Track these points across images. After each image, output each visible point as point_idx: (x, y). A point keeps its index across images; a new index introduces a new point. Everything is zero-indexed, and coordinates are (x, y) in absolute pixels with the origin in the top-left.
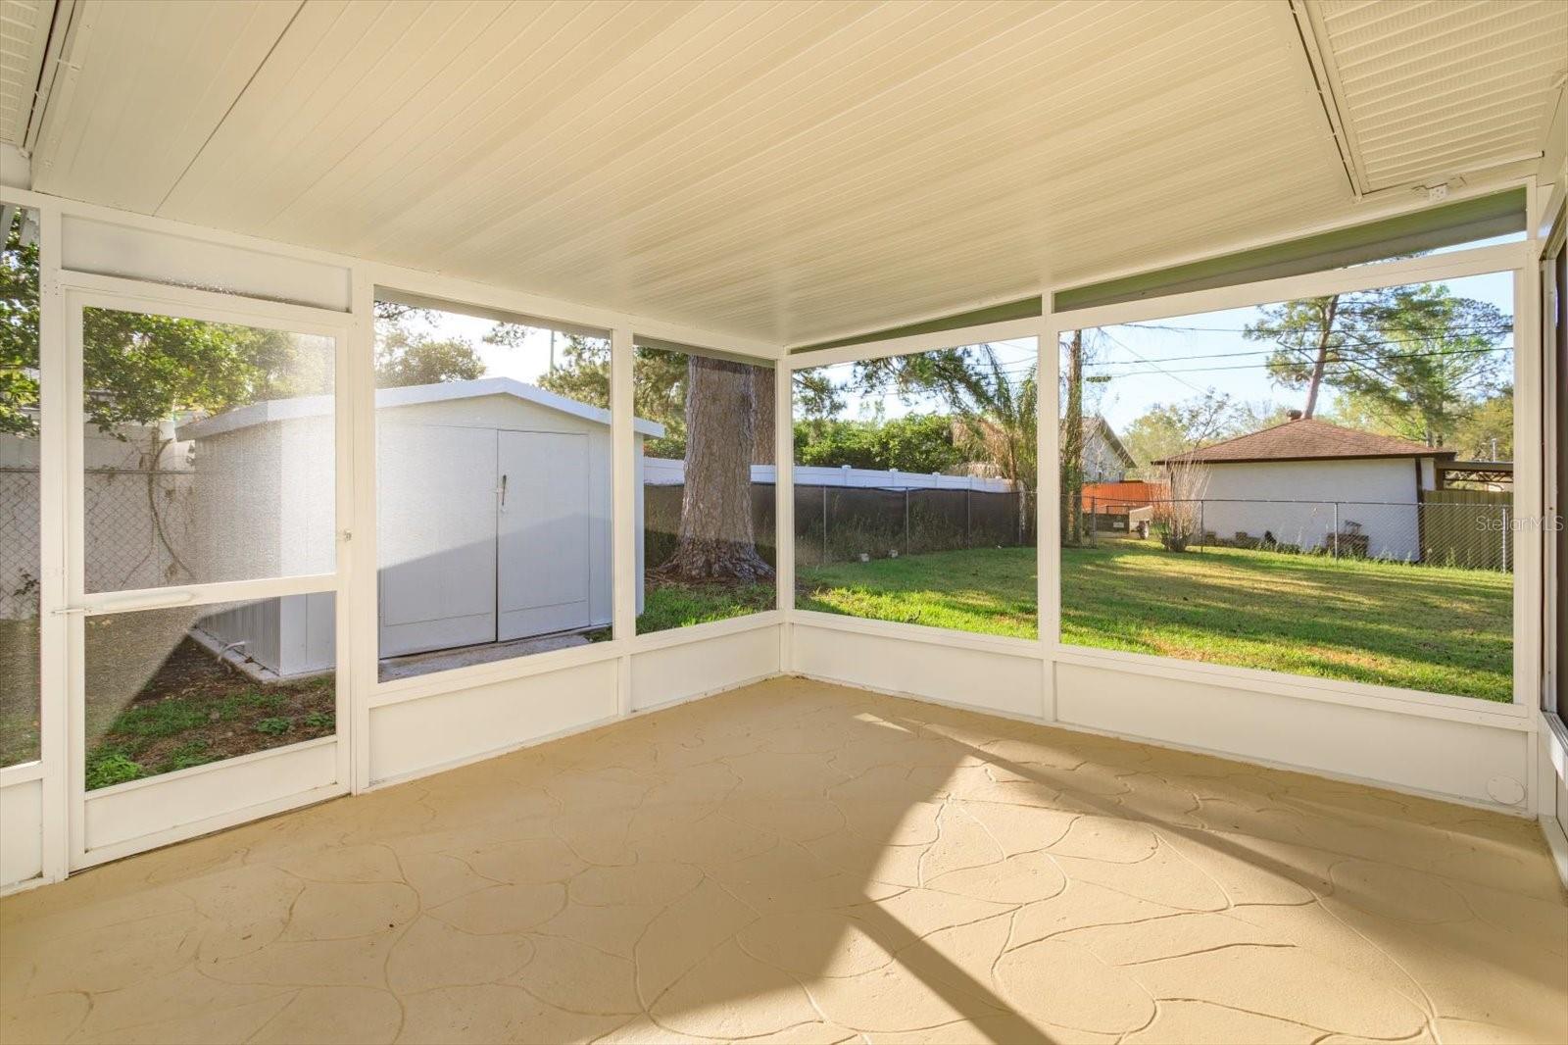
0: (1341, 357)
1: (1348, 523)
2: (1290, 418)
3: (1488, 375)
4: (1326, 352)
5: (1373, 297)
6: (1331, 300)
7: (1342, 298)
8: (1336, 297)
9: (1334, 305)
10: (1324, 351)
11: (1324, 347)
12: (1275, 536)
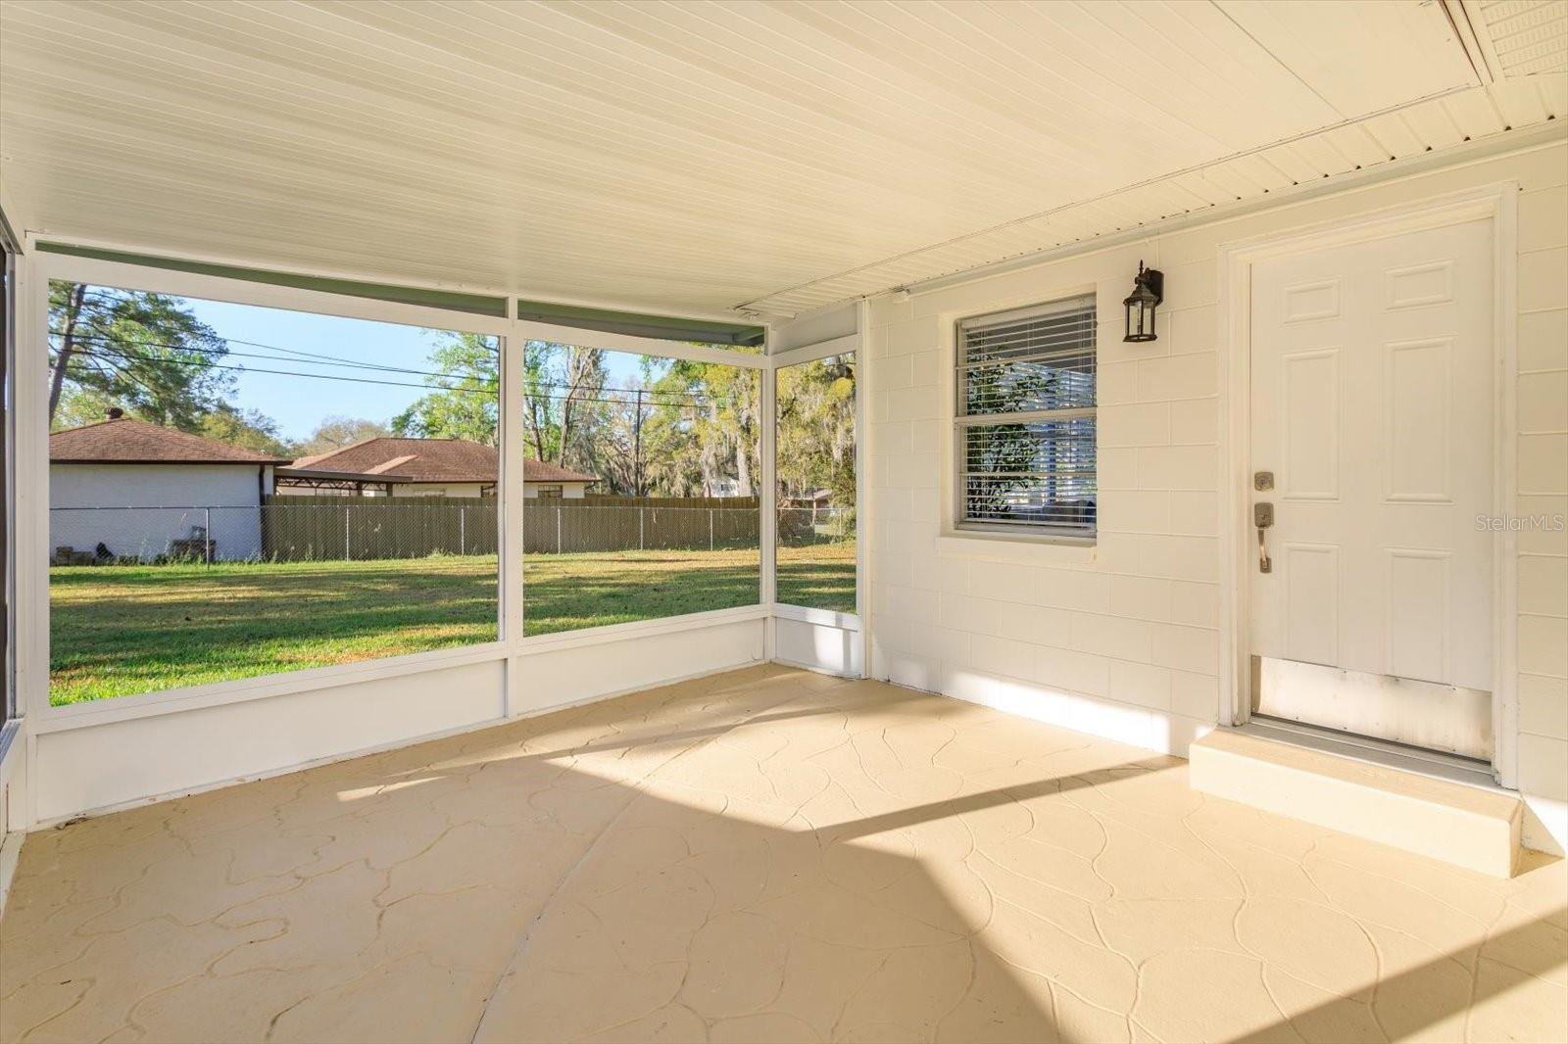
0: (88, 351)
1: (195, 529)
2: (108, 416)
3: (204, 390)
4: (73, 343)
5: (125, 296)
6: (77, 287)
7: (89, 289)
8: (83, 287)
9: (81, 292)
10: (69, 341)
11: (68, 336)
12: (110, 548)
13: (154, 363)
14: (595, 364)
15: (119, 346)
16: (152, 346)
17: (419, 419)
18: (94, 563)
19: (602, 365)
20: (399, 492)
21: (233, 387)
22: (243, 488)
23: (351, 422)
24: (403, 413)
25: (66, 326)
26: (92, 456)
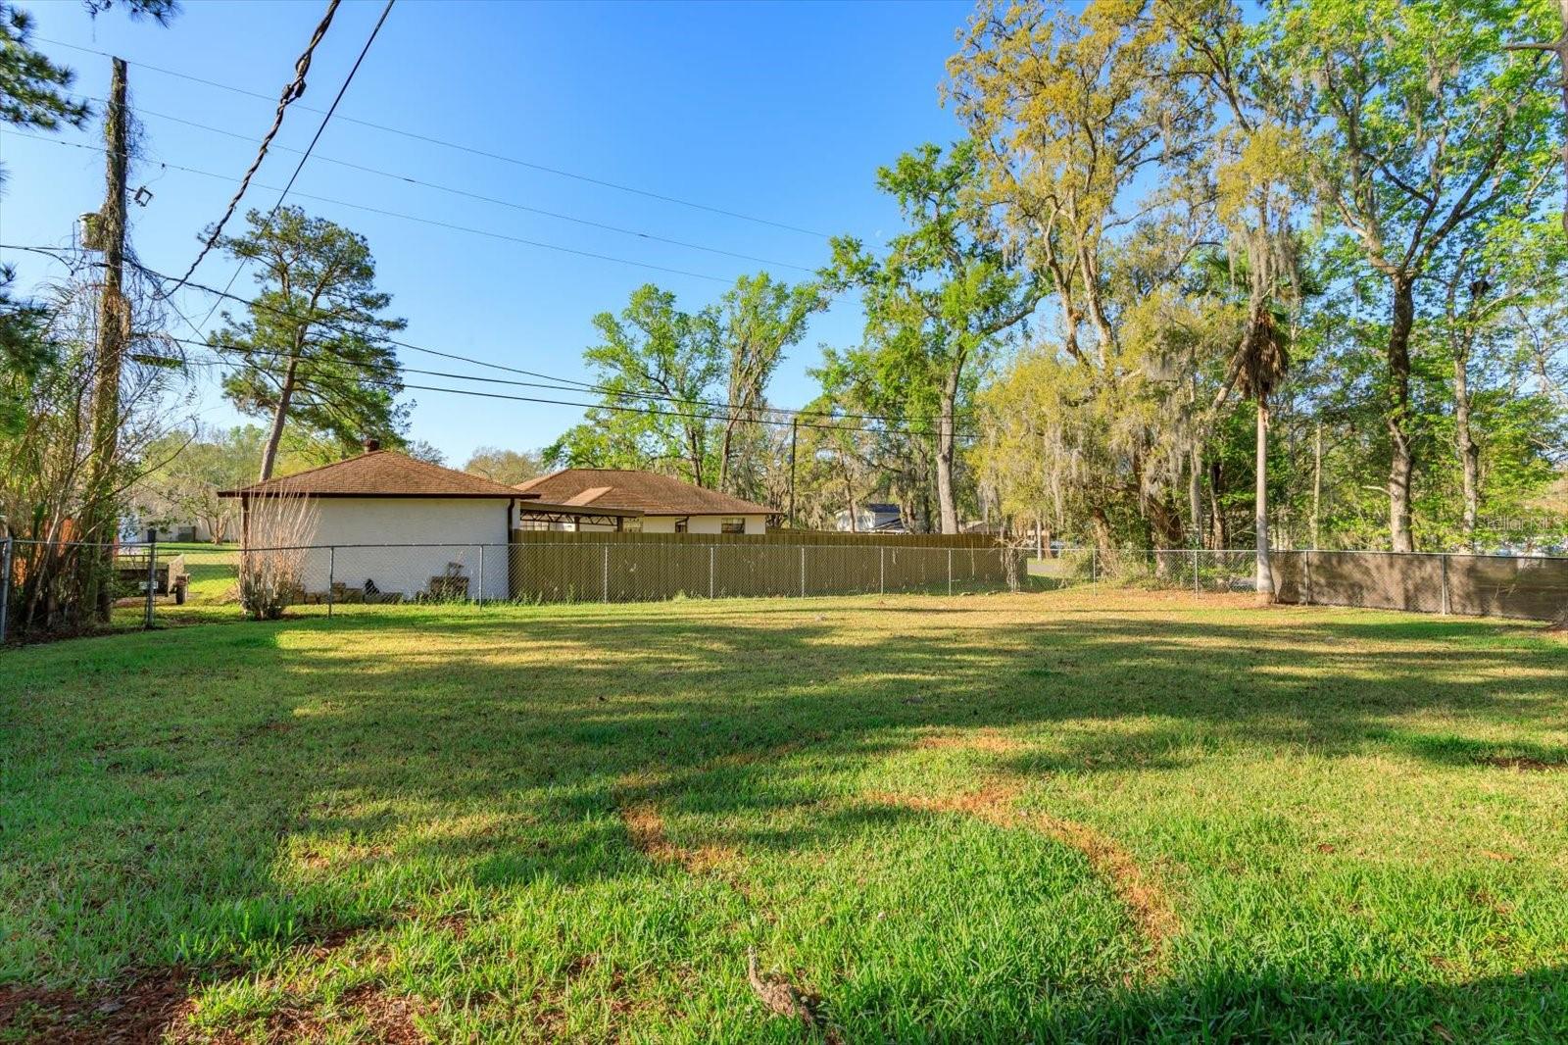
1: (451, 565)
9: (303, 332)
10: (292, 380)
11: (292, 374)
12: (378, 584)
13: (360, 398)
14: (757, 391)
15: (330, 383)
16: (362, 381)
17: (568, 450)
18: (364, 600)
19: (764, 393)
20: (628, 525)
21: (407, 421)
22: (490, 523)
23: (499, 452)
24: (553, 443)
25: (289, 365)
26: (365, 490)
